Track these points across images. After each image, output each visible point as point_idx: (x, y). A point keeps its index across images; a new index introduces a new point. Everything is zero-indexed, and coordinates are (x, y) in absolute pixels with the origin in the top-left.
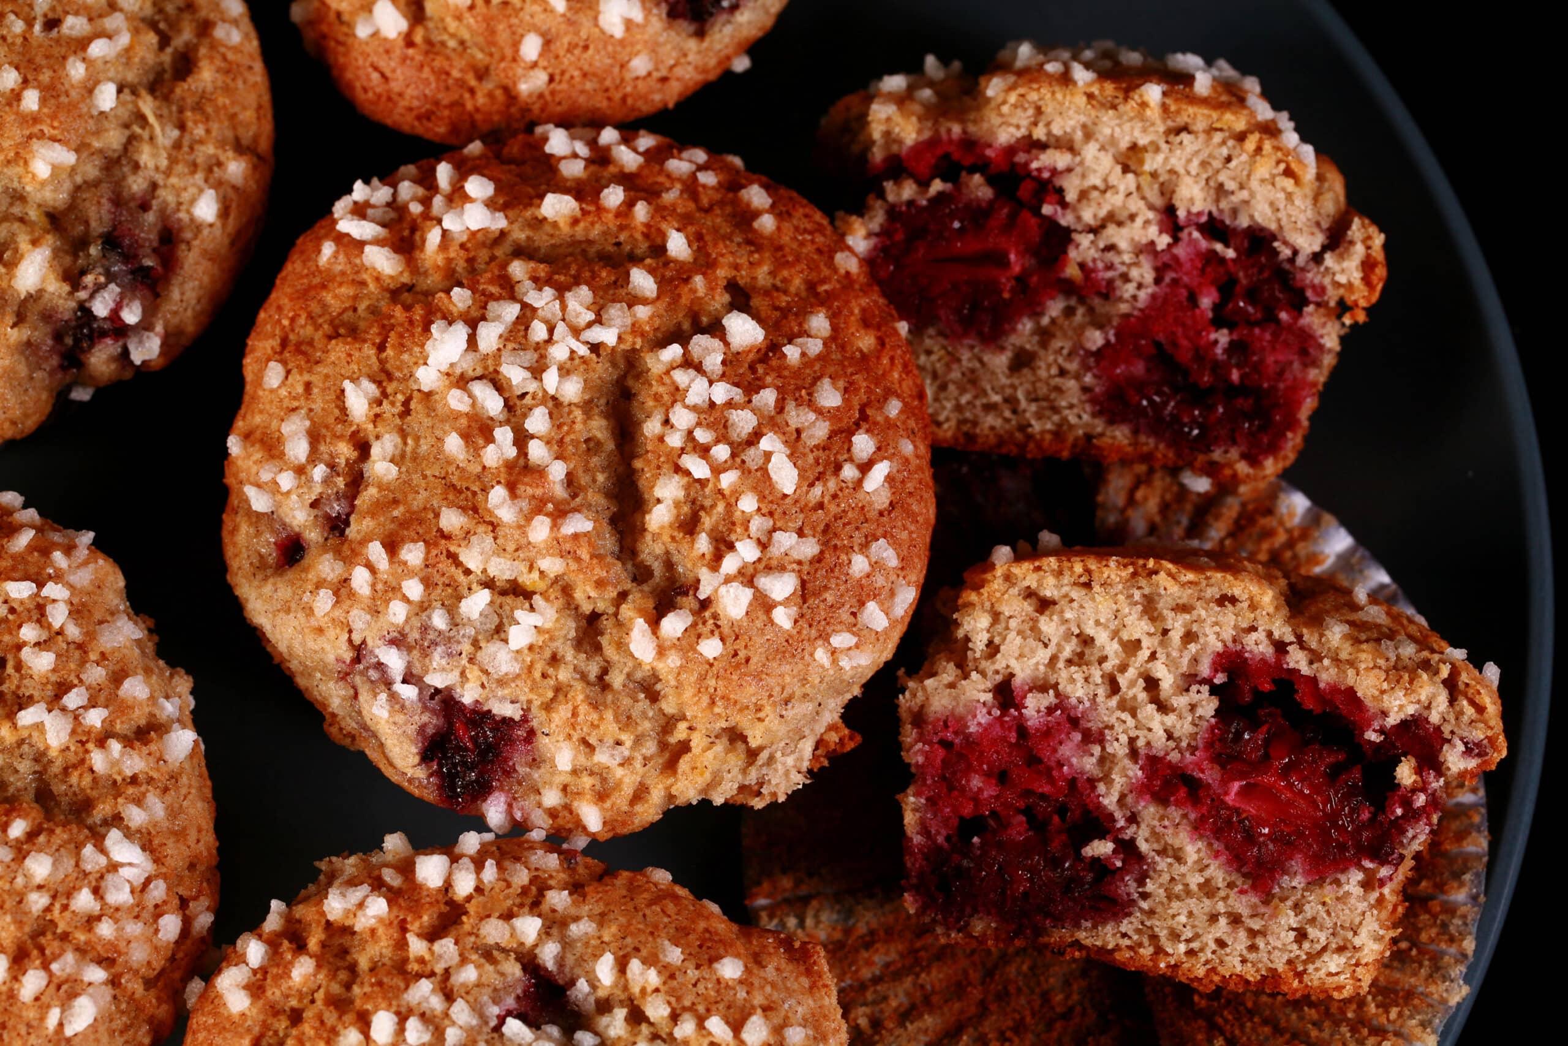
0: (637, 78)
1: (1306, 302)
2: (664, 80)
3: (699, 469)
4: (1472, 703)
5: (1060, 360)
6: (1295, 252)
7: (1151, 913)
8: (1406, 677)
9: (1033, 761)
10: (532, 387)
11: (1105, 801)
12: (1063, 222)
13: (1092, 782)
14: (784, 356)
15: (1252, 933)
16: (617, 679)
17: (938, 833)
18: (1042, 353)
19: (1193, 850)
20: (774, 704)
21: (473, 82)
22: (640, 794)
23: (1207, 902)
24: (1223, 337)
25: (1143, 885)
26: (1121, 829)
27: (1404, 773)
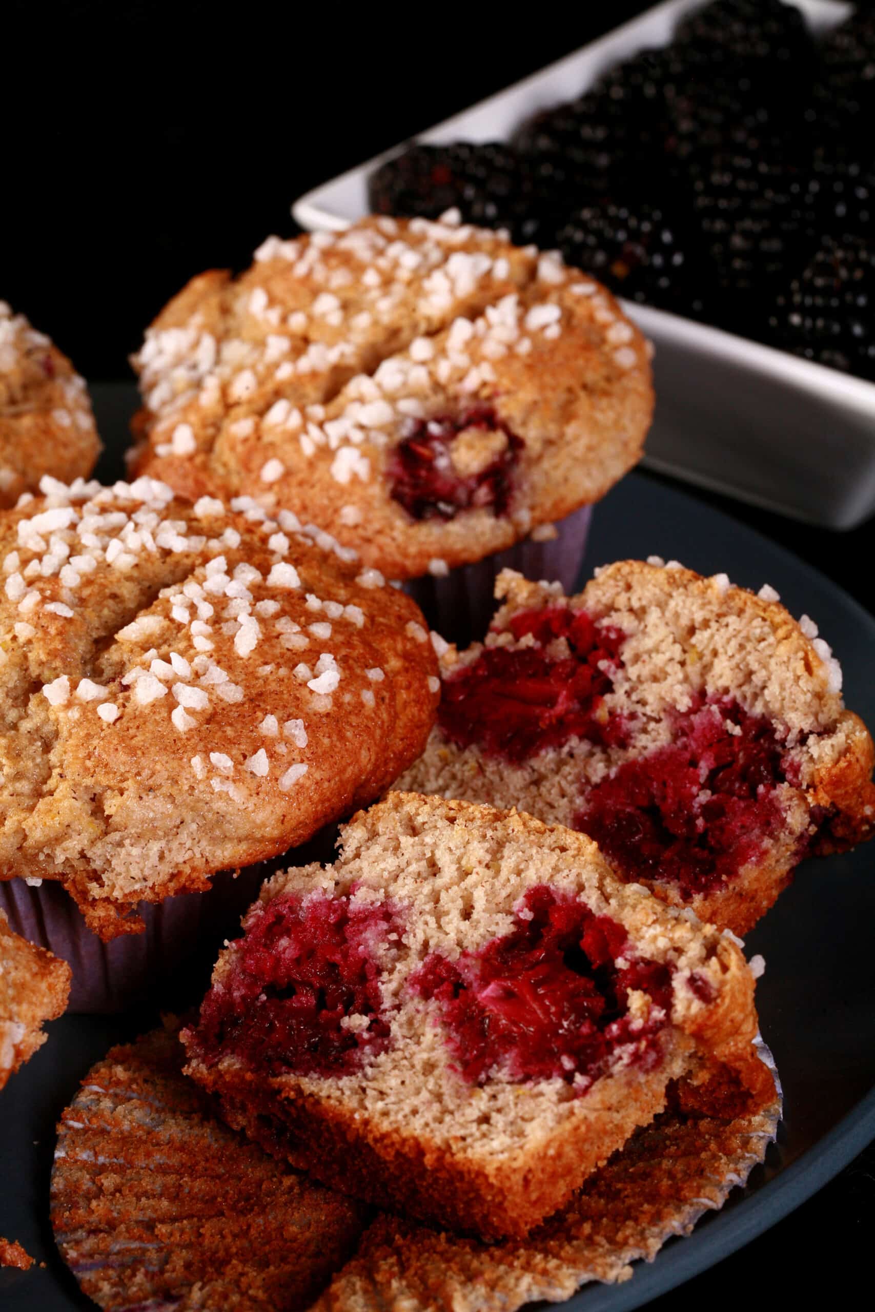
1: (783, 780)
2: (367, 540)
3: (181, 616)
4: (721, 962)
5: (563, 783)
6: (788, 730)
9: (341, 940)
11: (382, 988)
12: (612, 677)
13: (379, 971)
14: (305, 600)
15: (446, 1111)
16: (26, 726)
17: (237, 989)
18: (552, 776)
19: (431, 1033)
23: (422, 1078)
24: (704, 797)
25: (376, 1055)
26: (385, 1011)
27: (636, 1000)
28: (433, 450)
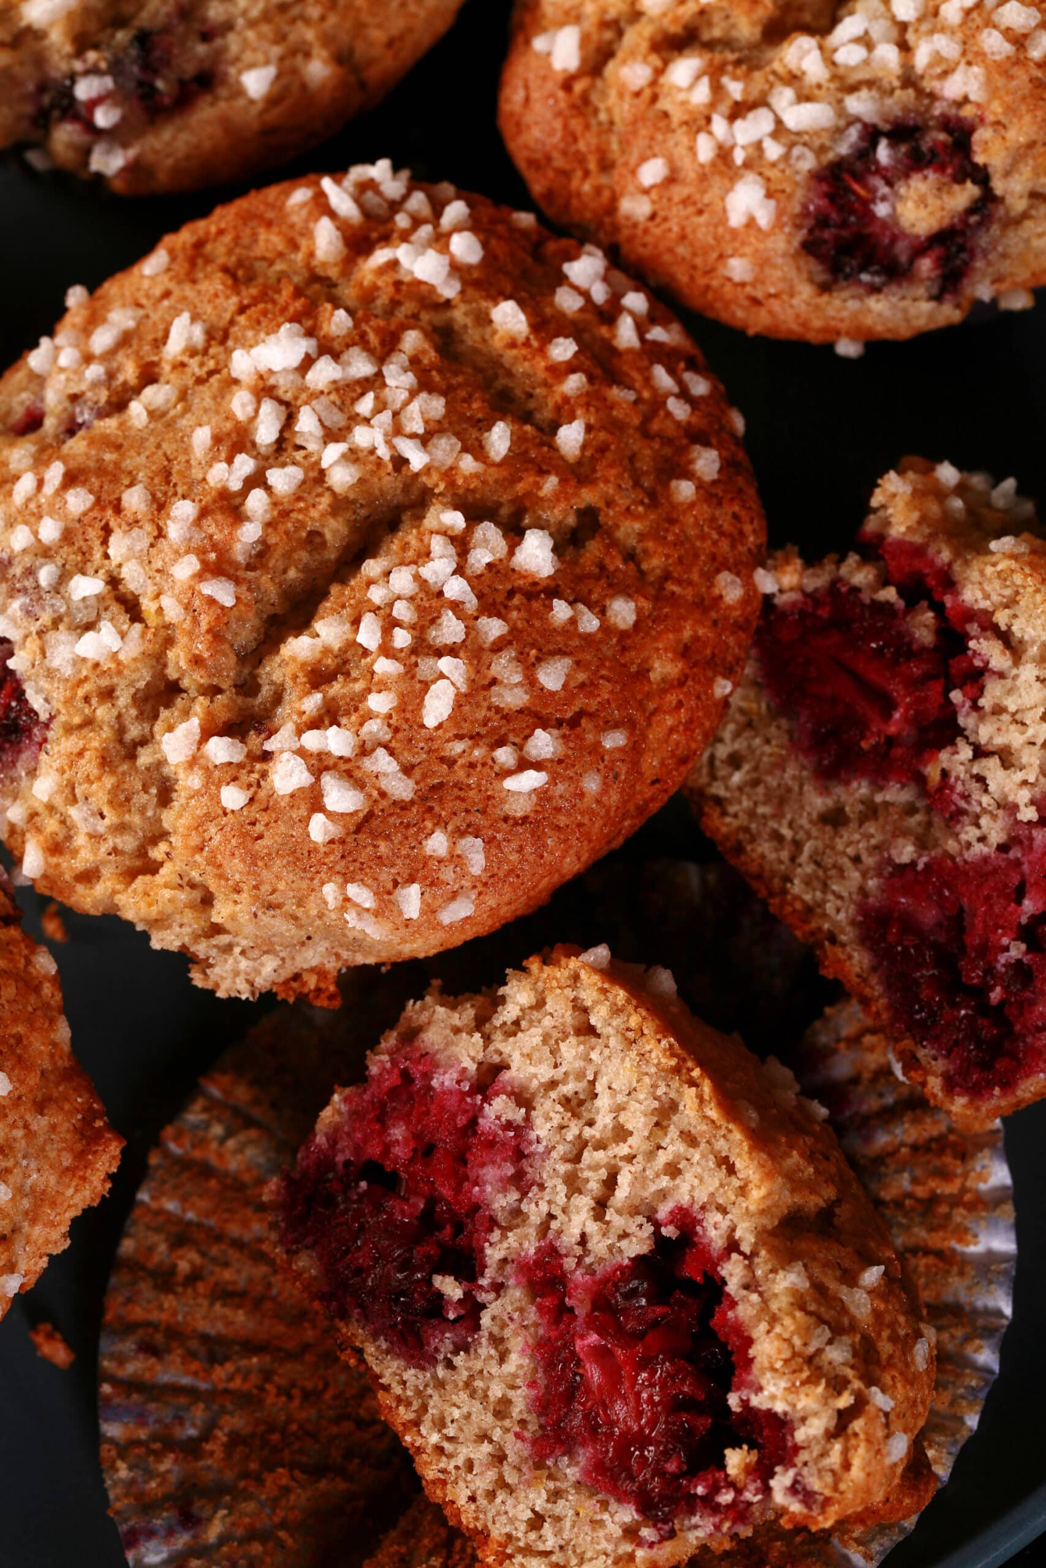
0: (729, 279)
2: (755, 302)
3: (369, 635)
4: (845, 1452)
5: (863, 846)
7: (441, 1384)
8: (805, 1374)
9: (461, 1158)
10: (312, 446)
11: (488, 1251)
12: (961, 721)
13: (492, 1223)
14: (551, 608)
15: (501, 1483)
16: (145, 758)
17: (343, 1151)
18: (853, 825)
19: (517, 1362)
20: (256, 898)
21: (592, 165)
22: (89, 876)
23: (491, 1419)
24: (1017, 951)
25: (456, 1352)
26: (481, 1287)
27: (735, 1460)
28: (873, 191)
